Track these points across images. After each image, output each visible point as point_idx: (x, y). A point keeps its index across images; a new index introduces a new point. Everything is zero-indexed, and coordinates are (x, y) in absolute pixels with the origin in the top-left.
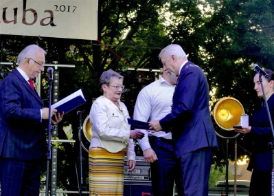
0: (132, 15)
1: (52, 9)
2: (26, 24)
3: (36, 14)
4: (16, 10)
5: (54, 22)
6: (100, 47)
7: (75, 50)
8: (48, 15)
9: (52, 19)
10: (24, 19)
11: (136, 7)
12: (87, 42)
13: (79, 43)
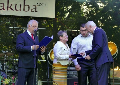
0: (70, 7)
1: (36, 5)
2: (25, 11)
3: (29, 7)
4: (20, 5)
5: (37, 10)
6: (56, 21)
7: (46, 22)
10: (24, 9)
11: (71, 4)
12: (51, 19)
13: (47, 19)
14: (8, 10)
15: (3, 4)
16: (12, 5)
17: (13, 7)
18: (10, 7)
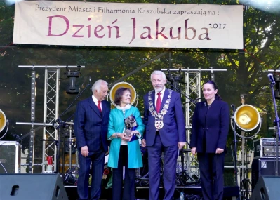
0: (269, 29)
1: (208, 27)
2: (187, 39)
3: (195, 31)
4: (179, 29)
5: (209, 37)
6: (244, 54)
7: (224, 58)
8: (205, 31)
9: (207, 34)
10: (186, 36)
11: (272, 22)
12: (234, 51)
13: (227, 51)
14: (157, 38)
15: (149, 28)
16: (163, 29)
17: (166, 33)
18: (161, 33)
